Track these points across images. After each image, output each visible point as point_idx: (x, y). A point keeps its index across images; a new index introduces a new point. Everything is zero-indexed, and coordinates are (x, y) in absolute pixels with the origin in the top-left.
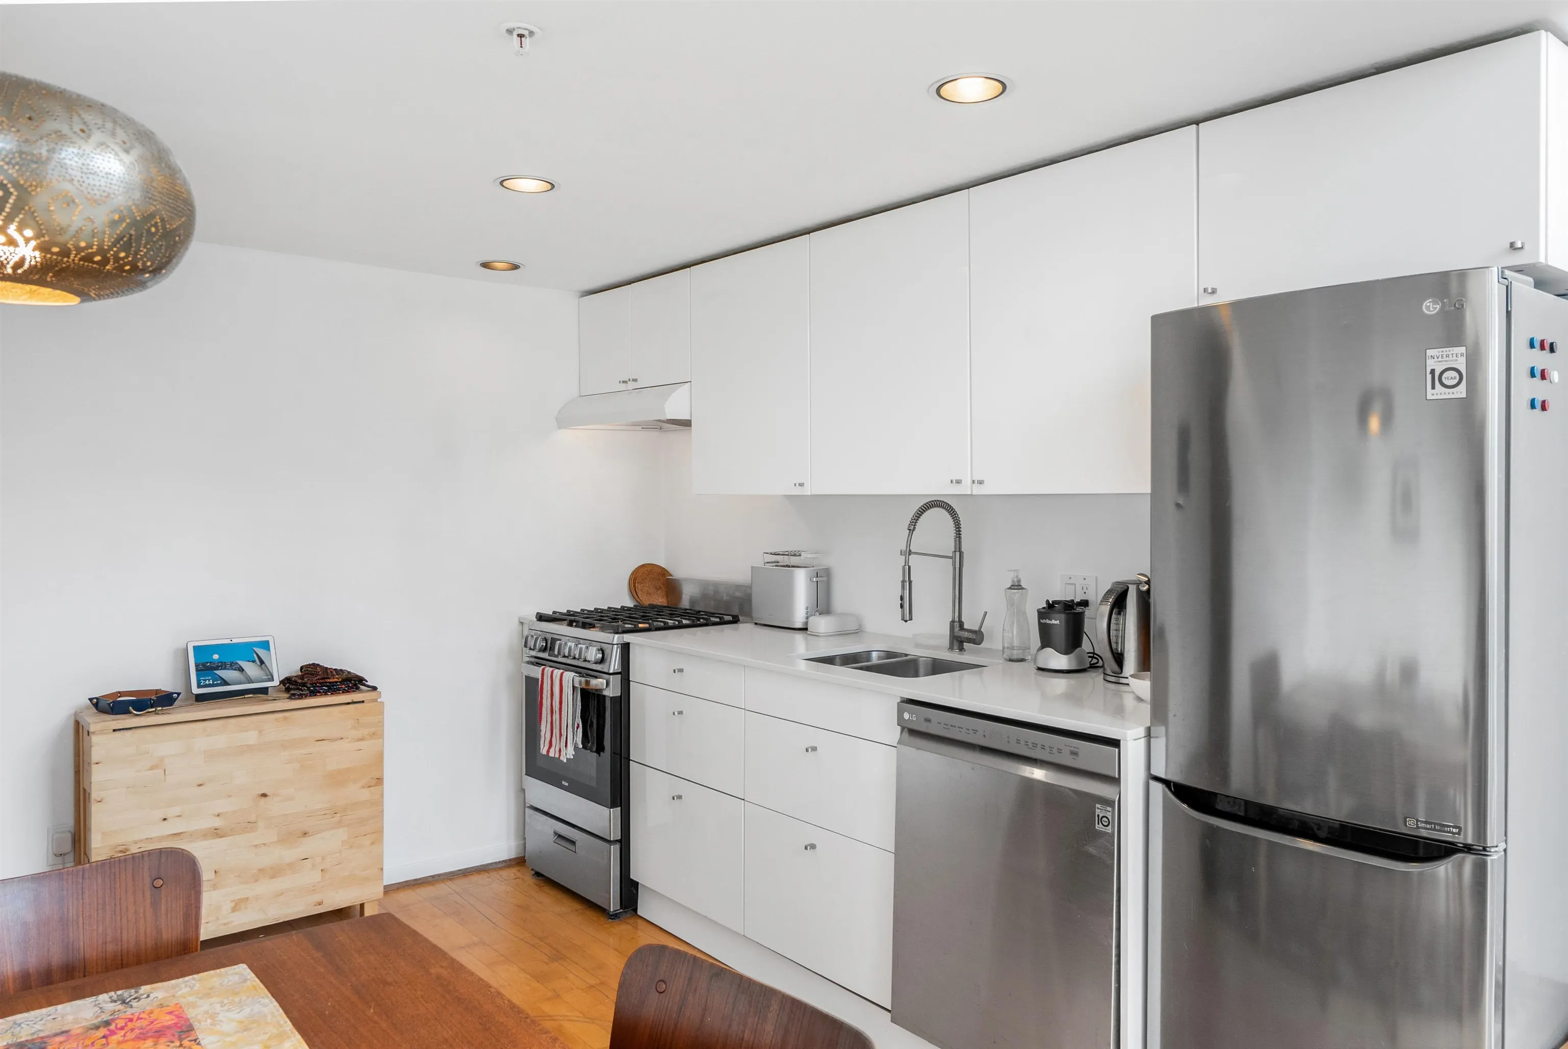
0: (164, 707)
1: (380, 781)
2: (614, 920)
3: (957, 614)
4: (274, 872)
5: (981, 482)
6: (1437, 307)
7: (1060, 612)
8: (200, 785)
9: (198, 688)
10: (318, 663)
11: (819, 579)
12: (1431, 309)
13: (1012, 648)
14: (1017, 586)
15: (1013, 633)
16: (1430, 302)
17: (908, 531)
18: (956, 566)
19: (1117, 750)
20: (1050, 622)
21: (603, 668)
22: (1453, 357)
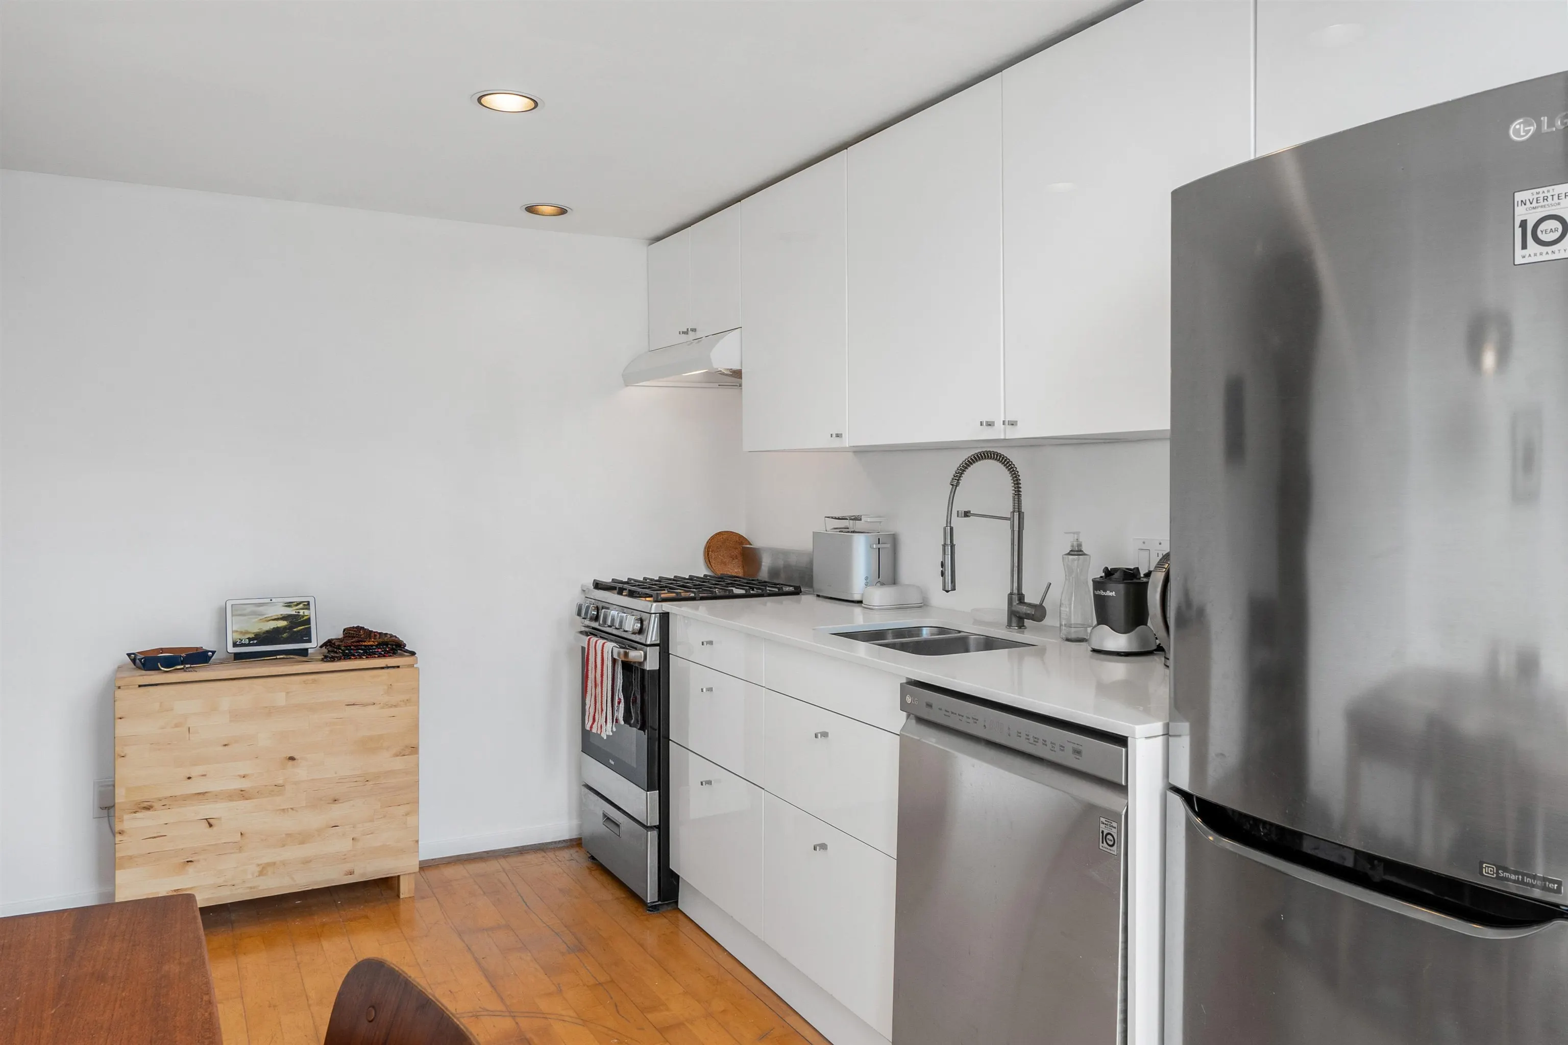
0: (192, 665)
1: (414, 749)
2: (652, 912)
3: (1015, 585)
4: (303, 838)
5: (1013, 424)
6: (1530, 130)
7: (1118, 582)
8: (225, 745)
9: (234, 647)
10: (362, 626)
11: (879, 546)
12: (1522, 134)
13: (1069, 626)
14: (1078, 551)
15: (1070, 608)
16: (1520, 124)
17: (951, 486)
18: (1015, 529)
19: (1124, 749)
20: (1104, 593)
21: (641, 639)
22: (1553, 200)
